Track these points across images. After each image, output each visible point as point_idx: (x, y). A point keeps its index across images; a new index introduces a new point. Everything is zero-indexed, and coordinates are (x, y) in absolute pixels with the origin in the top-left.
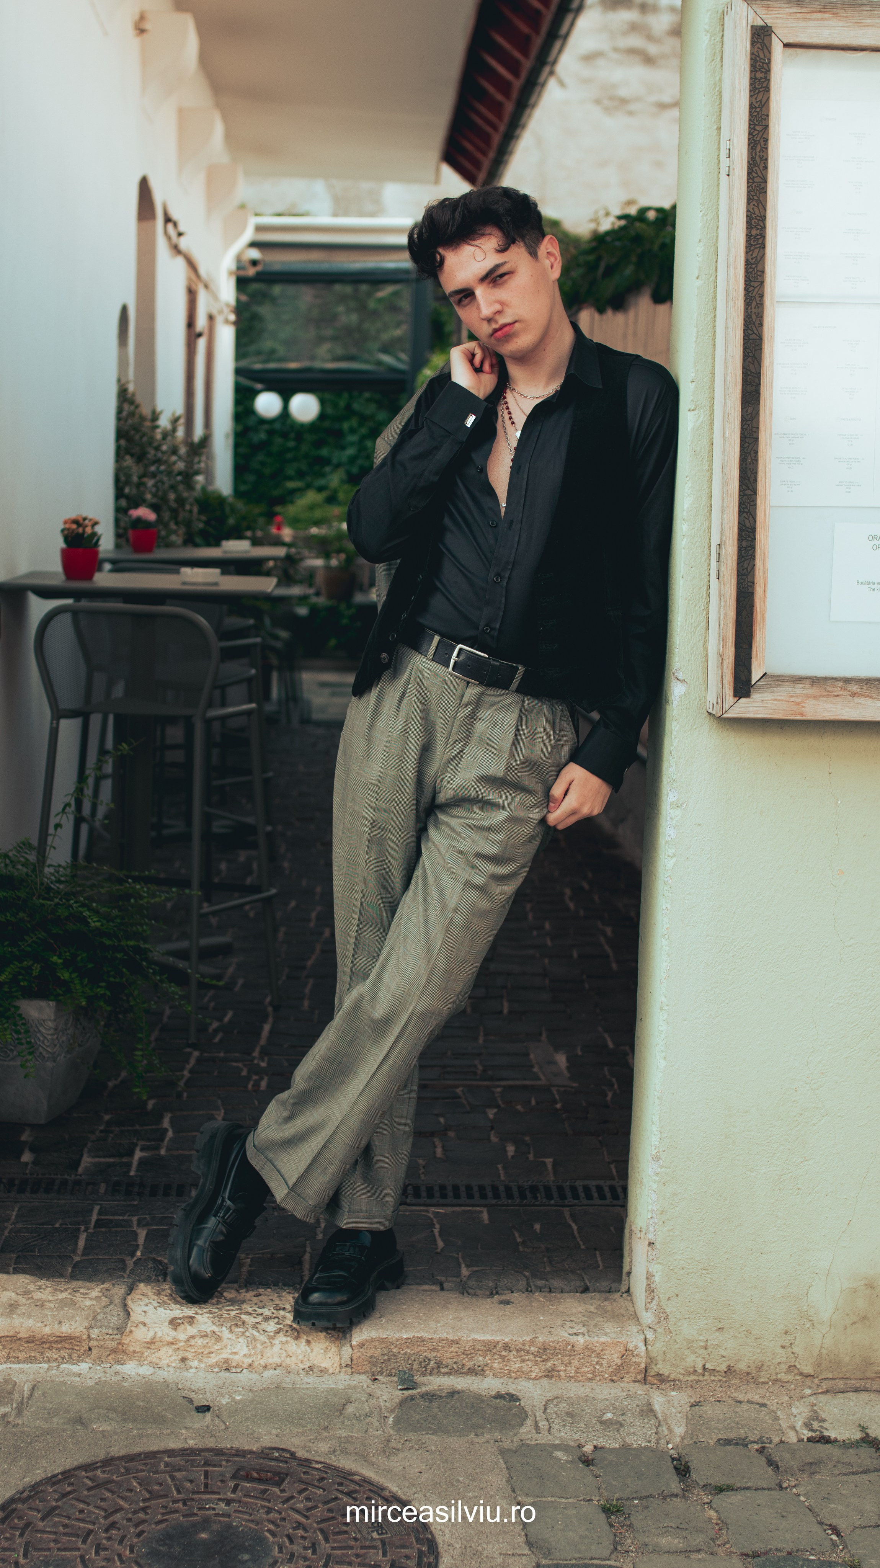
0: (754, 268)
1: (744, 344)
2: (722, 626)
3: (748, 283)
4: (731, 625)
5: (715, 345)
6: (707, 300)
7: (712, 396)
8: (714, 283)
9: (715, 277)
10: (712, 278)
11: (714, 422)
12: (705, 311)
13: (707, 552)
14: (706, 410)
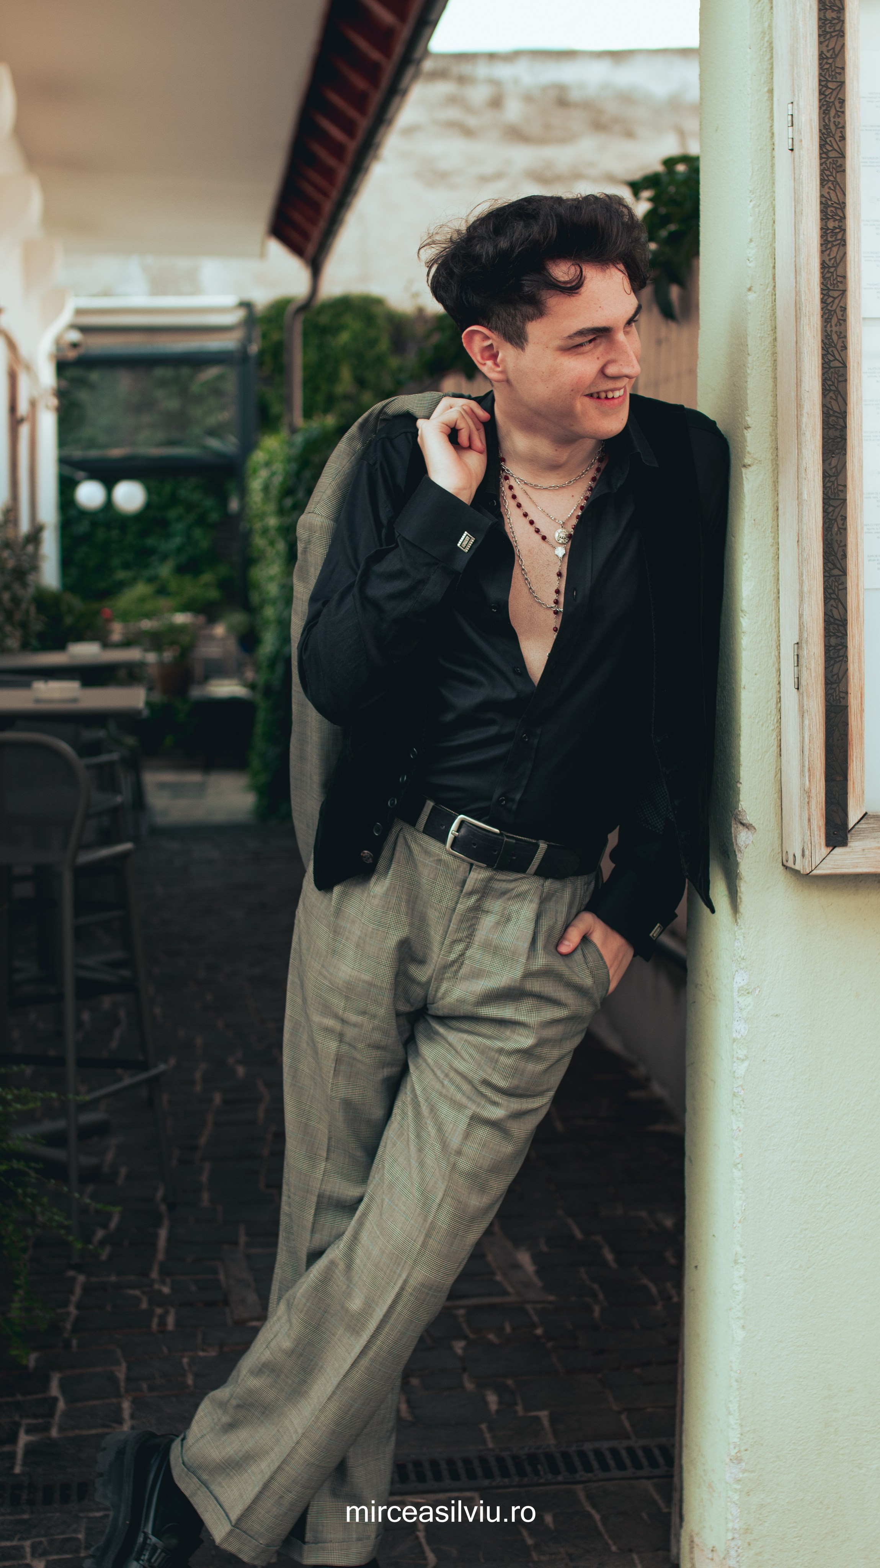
0: (832, 273)
1: (823, 373)
2: (807, 752)
3: (825, 292)
4: (819, 751)
5: (776, 378)
6: (763, 319)
7: (774, 446)
8: (772, 295)
9: (772, 287)
10: (768, 290)
11: (779, 480)
12: (760, 333)
13: (774, 653)
14: (768, 465)
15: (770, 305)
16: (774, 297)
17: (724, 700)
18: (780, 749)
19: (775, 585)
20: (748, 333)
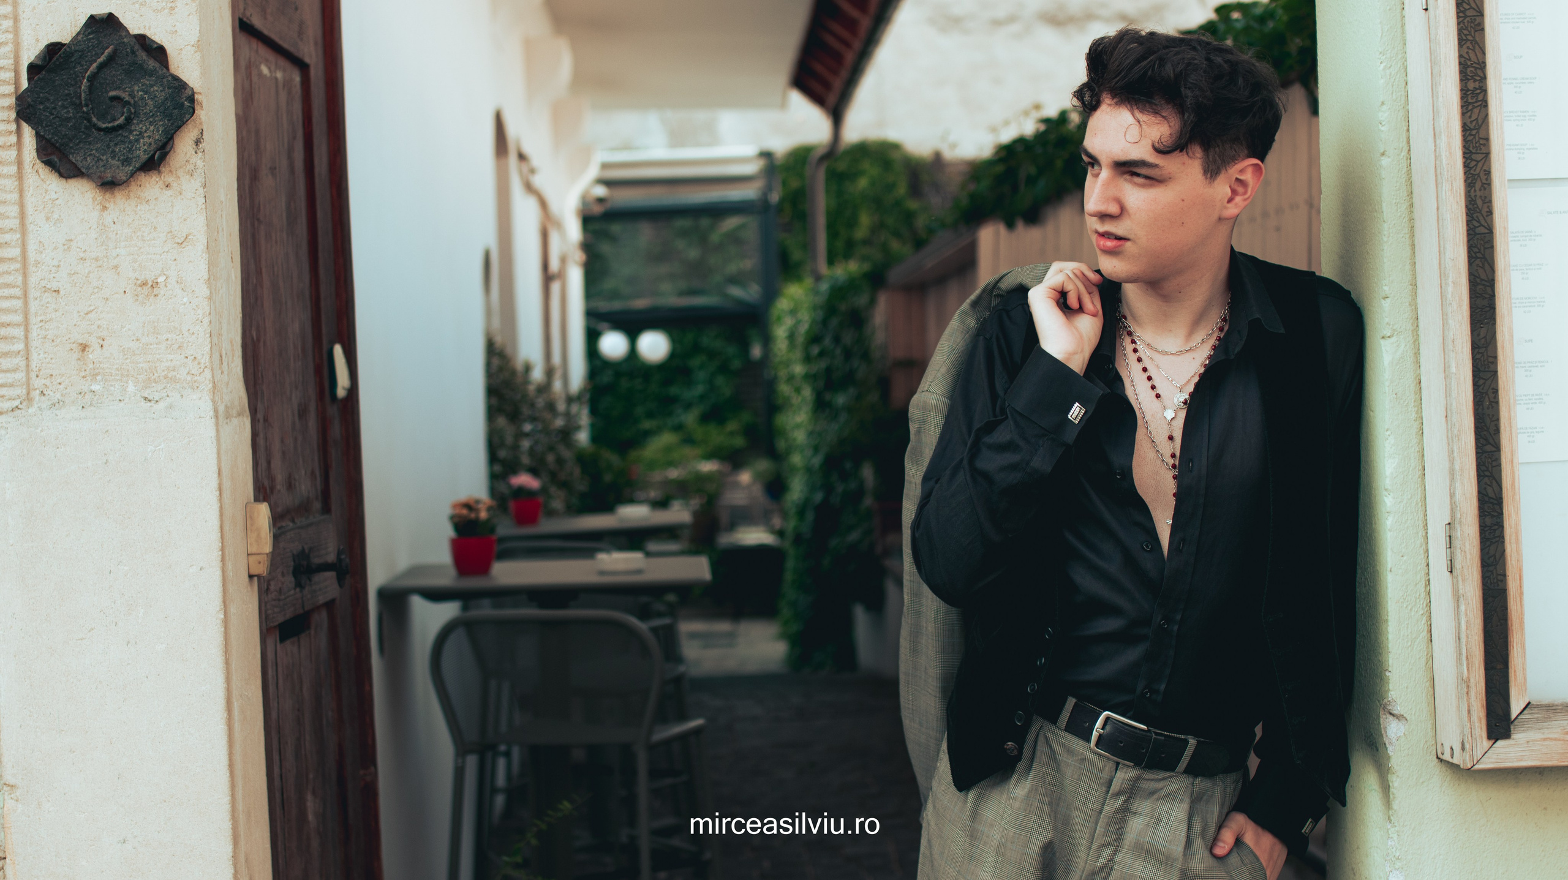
0: (1474, 135)
1: (1468, 241)
2: (1463, 640)
3: (1467, 156)
4: (1476, 638)
5: (1414, 245)
6: (1398, 184)
7: (1414, 317)
8: (1407, 159)
9: (1407, 151)
10: (1403, 154)
11: (1421, 351)
12: (1396, 199)
13: (1421, 533)
14: (1408, 336)
15: (1405, 170)
16: (1409, 160)
17: (1366, 583)
18: (1431, 635)
19: (1420, 461)
20: (1383, 199)
